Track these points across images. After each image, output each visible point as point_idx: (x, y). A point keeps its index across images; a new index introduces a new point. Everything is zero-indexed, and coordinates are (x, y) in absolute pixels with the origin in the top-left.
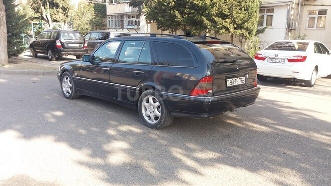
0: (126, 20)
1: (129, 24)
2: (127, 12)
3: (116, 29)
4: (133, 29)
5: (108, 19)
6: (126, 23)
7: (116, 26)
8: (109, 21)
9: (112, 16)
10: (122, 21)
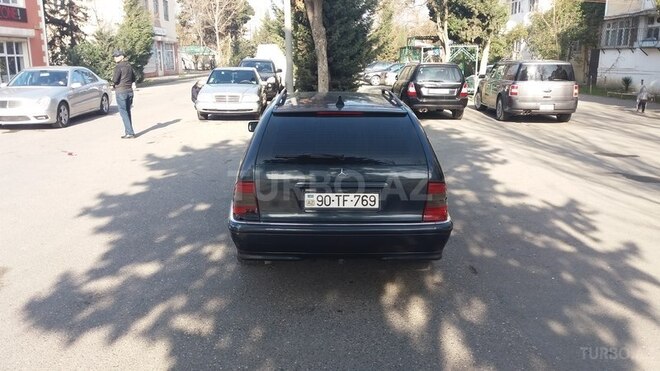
0: (642, 27)
1: (649, 35)
2: (646, 11)
3: (618, 49)
4: (654, 47)
5: (605, 29)
6: (641, 35)
7: (620, 43)
8: (608, 32)
9: (616, 20)
10: (634, 32)
